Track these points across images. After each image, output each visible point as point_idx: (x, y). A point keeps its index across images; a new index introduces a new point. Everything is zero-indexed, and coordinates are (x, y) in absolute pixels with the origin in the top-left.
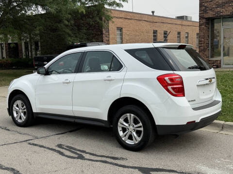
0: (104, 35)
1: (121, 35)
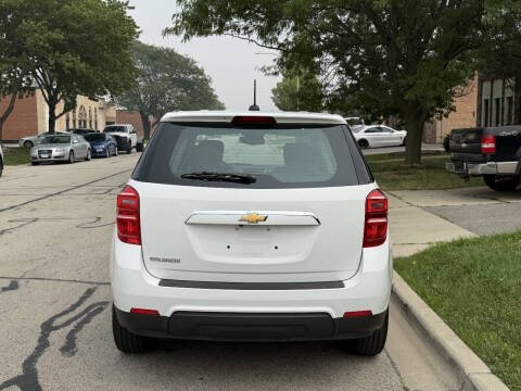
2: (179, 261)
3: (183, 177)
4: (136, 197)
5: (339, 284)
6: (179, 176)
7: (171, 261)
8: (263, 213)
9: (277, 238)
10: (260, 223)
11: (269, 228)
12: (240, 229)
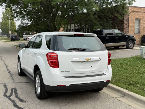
0: (124, 24)
1: (139, 23)
2: (69, 72)
3: (68, 49)
4: (57, 55)
5: (103, 74)
6: (67, 49)
7: (67, 72)
8: (89, 58)
9: (92, 64)
10: (89, 60)
11: (90, 61)
12: (84, 62)
